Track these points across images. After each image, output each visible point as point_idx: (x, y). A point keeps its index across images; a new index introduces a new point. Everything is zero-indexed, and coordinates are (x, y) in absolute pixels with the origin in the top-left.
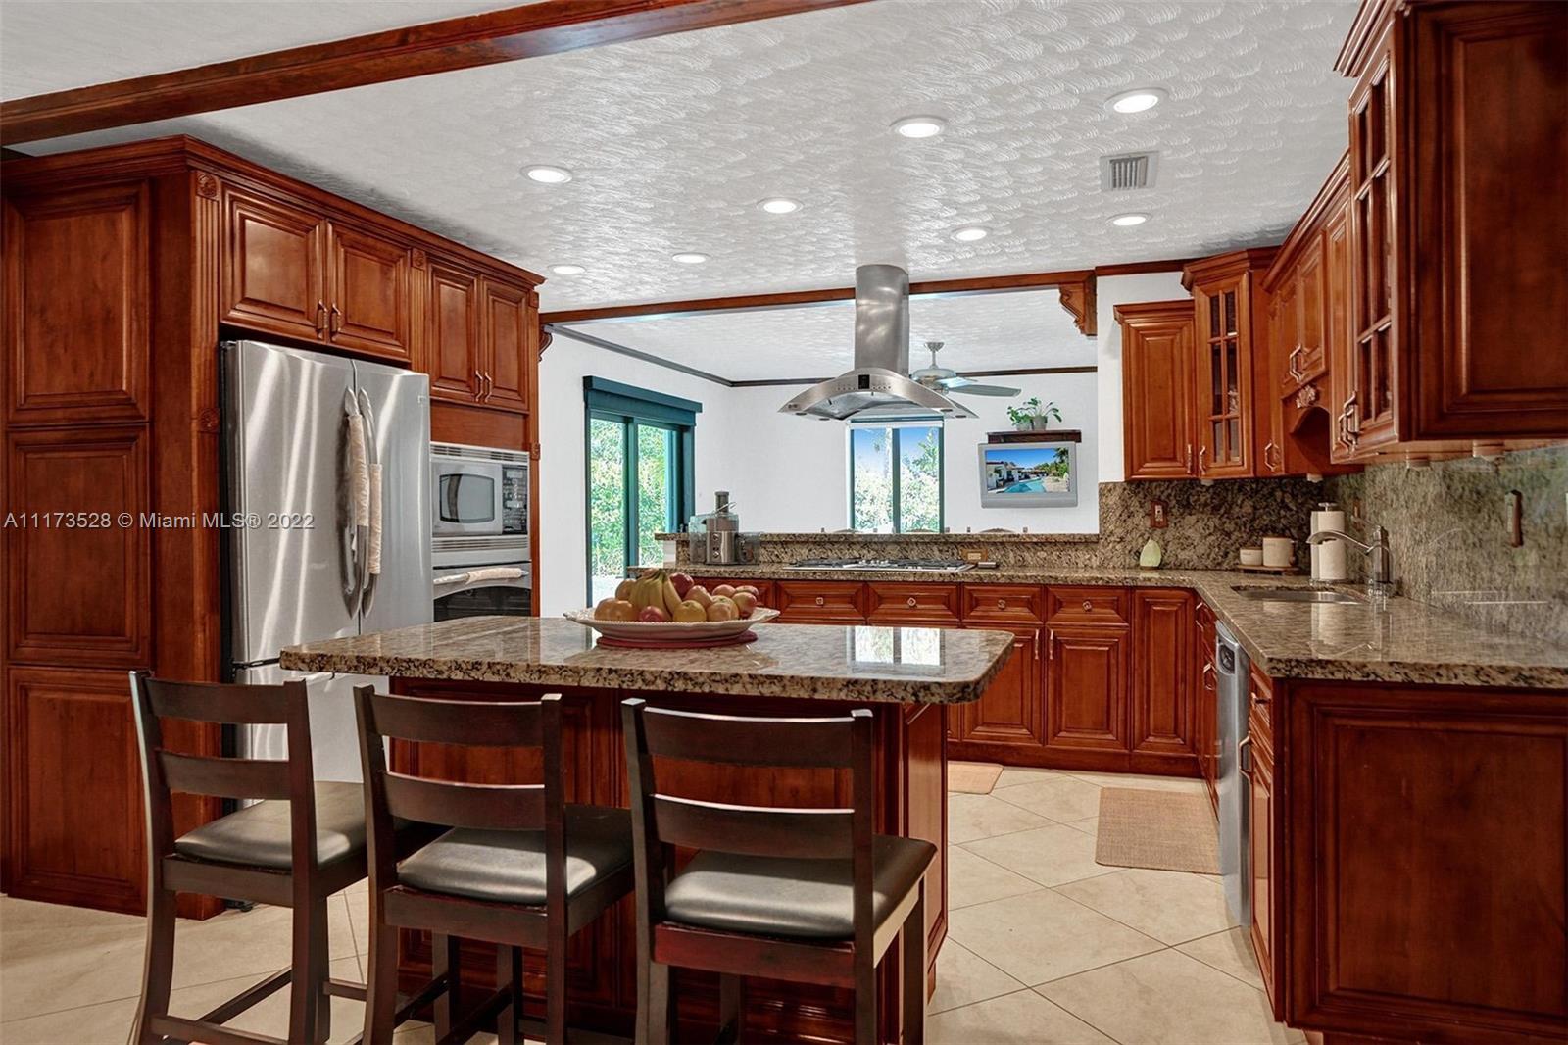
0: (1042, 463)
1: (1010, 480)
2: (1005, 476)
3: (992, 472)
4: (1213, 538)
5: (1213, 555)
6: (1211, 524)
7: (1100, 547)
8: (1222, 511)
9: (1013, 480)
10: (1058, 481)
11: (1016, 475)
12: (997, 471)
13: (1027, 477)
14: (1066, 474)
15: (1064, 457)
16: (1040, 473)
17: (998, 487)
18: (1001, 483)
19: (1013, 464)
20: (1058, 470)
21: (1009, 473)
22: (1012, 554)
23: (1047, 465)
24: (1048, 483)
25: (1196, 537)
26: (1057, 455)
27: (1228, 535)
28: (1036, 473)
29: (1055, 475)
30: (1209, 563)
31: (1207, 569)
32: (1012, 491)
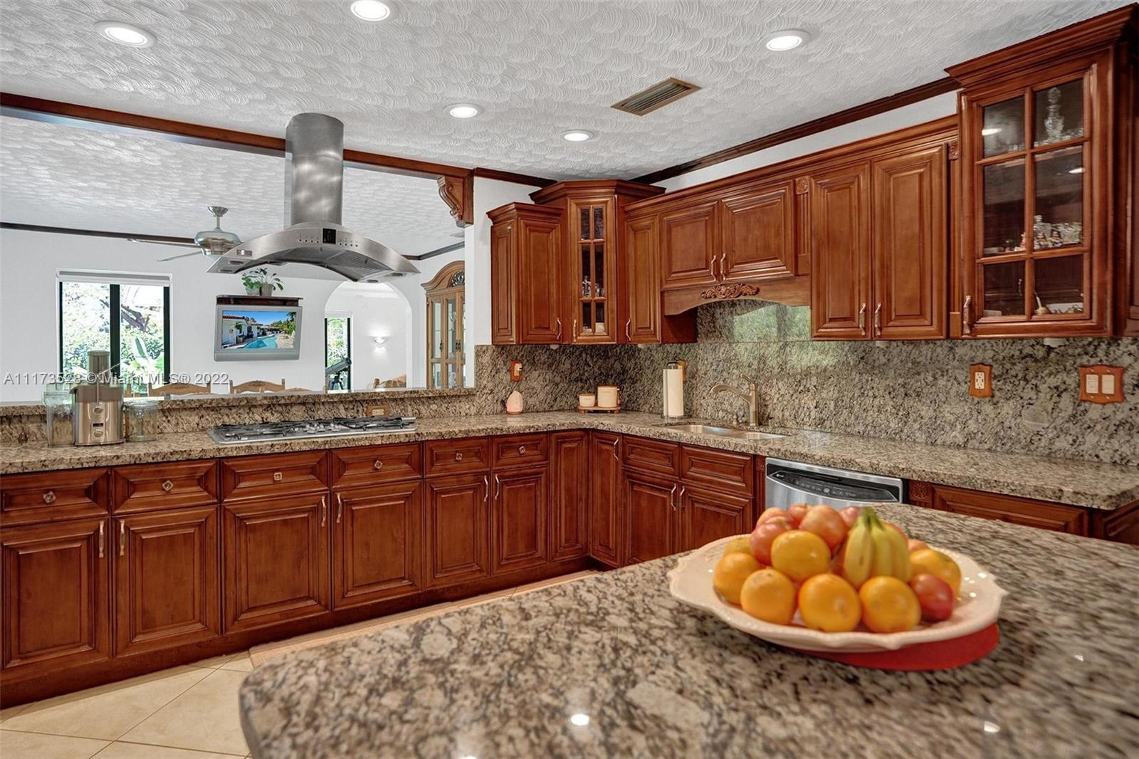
0: (277, 321)
1: (250, 336)
2: (245, 332)
3: (233, 327)
4: (548, 388)
5: (548, 400)
6: (547, 377)
7: (476, 398)
8: (553, 368)
9: (252, 336)
10: (287, 338)
11: (255, 331)
12: (238, 327)
13: (264, 334)
14: (294, 331)
16: (275, 330)
17: (238, 343)
18: (242, 339)
19: (253, 320)
20: (288, 328)
21: (249, 330)
22: (410, 408)
23: (281, 324)
24: (280, 340)
25: (538, 387)
27: (557, 385)
28: (271, 330)
29: (285, 332)
30: (546, 406)
31: (545, 411)
32: (250, 347)
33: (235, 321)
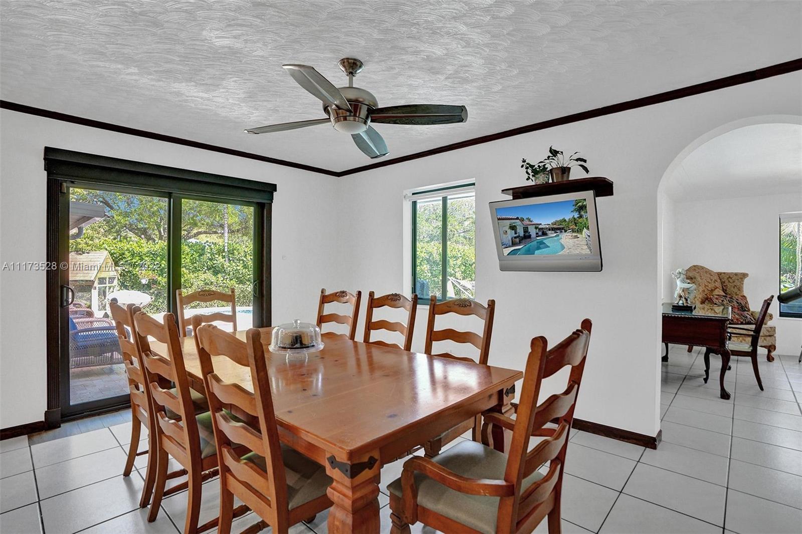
0: (560, 218)
1: (527, 237)
2: (521, 232)
3: (507, 228)
9: (529, 237)
10: (576, 237)
11: (533, 231)
12: (513, 228)
13: (544, 234)
14: (585, 230)
15: (582, 213)
16: (559, 228)
17: (514, 244)
18: (517, 240)
19: (529, 220)
20: (577, 226)
21: (526, 230)
23: (565, 221)
26: (575, 210)
28: (553, 229)
29: (573, 231)
33: (508, 222)
